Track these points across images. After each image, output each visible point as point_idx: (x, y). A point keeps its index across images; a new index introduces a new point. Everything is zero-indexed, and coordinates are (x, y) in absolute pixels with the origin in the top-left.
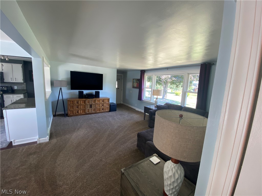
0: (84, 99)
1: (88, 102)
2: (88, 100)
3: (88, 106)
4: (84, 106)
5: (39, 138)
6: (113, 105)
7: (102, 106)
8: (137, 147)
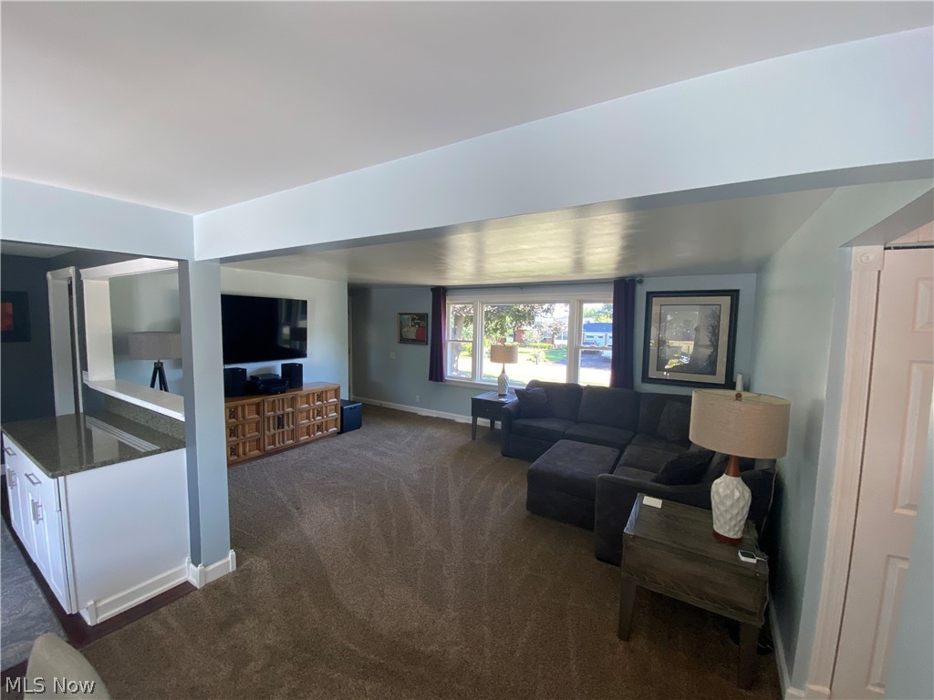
0: (257, 400)
1: (270, 409)
2: (271, 398)
3: (271, 422)
4: (257, 423)
5: (205, 566)
6: (351, 408)
7: (317, 415)
8: (528, 509)
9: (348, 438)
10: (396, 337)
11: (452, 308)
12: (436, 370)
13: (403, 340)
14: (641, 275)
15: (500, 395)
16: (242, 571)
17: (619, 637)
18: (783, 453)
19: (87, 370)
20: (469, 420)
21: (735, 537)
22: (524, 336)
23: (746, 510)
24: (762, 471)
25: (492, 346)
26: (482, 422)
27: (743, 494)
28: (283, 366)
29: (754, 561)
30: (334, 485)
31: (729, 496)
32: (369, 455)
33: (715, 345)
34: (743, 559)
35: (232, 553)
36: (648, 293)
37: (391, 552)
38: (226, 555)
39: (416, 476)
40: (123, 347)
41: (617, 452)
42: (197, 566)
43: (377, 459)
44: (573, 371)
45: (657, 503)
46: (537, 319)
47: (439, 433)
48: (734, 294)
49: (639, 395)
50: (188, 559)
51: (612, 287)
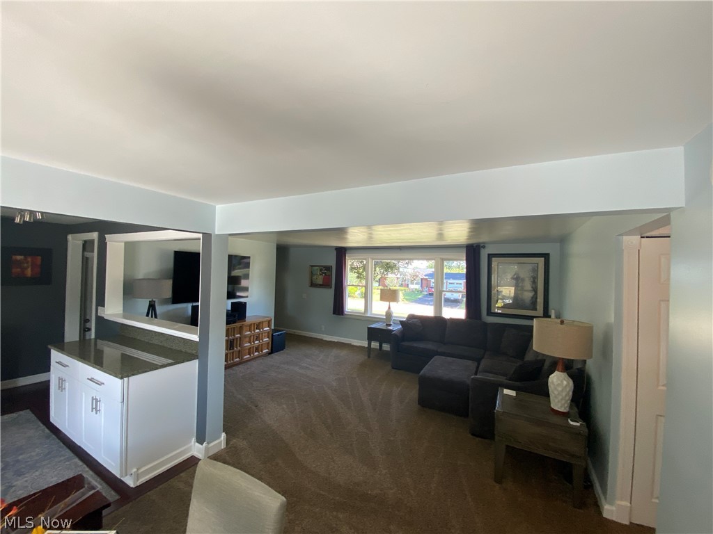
5: (208, 443)
6: (278, 335)
7: (256, 340)
8: (419, 404)
9: (277, 357)
10: (308, 282)
11: (350, 262)
12: (338, 306)
13: (313, 285)
14: (484, 243)
15: (387, 325)
16: (230, 448)
17: (496, 481)
18: (591, 357)
19: (103, 306)
20: (365, 344)
21: (565, 411)
22: (387, 282)
23: (571, 393)
24: (578, 369)
25: (381, 290)
26: (375, 345)
27: (568, 382)
28: (232, 303)
29: (578, 424)
30: (277, 390)
31: (559, 385)
32: (296, 369)
33: (535, 290)
34: (572, 423)
35: (224, 435)
36: (489, 255)
37: (331, 434)
38: (220, 437)
39: (334, 384)
40: (130, 289)
41: (476, 363)
42: (202, 444)
43: (301, 371)
44: (438, 308)
45: (513, 393)
46: (401, 270)
47: (343, 353)
48: (546, 256)
49: (486, 324)
50: (194, 439)
51: (464, 250)
